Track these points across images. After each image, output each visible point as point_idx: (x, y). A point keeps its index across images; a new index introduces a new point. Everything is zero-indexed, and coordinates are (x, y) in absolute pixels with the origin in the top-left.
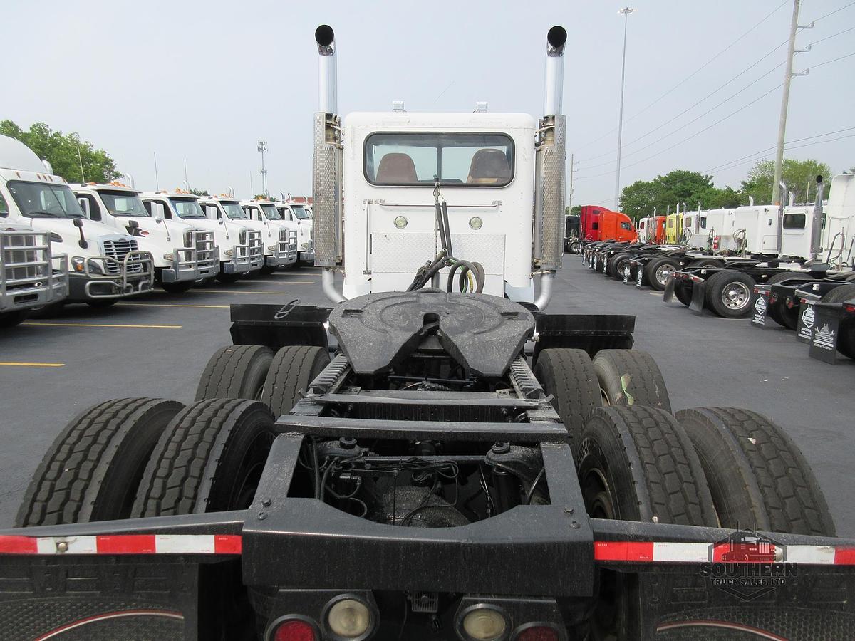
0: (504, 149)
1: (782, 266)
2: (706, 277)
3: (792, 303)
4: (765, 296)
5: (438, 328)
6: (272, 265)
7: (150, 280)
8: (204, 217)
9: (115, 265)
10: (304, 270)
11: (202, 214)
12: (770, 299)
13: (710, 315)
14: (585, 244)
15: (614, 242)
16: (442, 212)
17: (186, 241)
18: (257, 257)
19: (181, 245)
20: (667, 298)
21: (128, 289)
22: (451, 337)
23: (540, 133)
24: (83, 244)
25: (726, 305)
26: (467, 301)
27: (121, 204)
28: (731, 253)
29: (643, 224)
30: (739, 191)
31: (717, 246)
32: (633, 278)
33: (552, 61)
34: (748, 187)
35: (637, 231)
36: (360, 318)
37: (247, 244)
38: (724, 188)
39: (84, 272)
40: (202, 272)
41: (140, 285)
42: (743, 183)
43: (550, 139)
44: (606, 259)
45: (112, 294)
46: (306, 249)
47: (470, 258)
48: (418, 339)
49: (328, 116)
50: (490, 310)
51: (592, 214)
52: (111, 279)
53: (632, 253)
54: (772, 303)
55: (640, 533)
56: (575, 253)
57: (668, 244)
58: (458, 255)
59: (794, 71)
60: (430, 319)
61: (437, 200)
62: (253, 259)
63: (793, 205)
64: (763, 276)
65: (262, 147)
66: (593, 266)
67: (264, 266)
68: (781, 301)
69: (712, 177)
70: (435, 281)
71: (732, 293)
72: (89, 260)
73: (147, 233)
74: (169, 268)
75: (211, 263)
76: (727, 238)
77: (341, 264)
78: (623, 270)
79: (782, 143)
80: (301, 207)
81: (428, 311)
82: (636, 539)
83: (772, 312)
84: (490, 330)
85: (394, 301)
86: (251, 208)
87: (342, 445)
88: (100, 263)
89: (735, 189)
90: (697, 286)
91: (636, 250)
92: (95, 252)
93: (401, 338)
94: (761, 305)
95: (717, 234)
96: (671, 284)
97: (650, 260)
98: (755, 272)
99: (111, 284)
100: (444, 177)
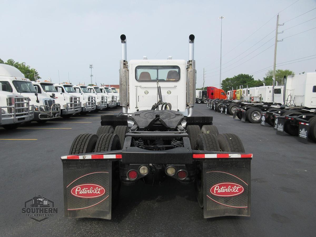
0: (177, 70)
1: (272, 106)
2: (246, 110)
3: (272, 118)
4: (264, 115)
5: (159, 118)
6: (99, 108)
7: (59, 113)
8: (75, 92)
9: (48, 108)
10: (109, 111)
11: (74, 91)
12: (266, 116)
13: (248, 122)
14: (209, 100)
15: (218, 99)
16: (159, 89)
17: (71, 100)
18: (94, 106)
19: (69, 101)
20: (234, 118)
21: (52, 117)
22: (163, 120)
23: (188, 65)
24: (38, 101)
25: (253, 119)
26: (167, 112)
27: (47, 88)
28: (257, 102)
29: (228, 93)
30: (263, 81)
31: (253, 100)
32: (224, 111)
33: (191, 44)
34: (266, 79)
35: (227, 95)
36: (139, 116)
37: (91, 101)
38: (257, 80)
39: (38, 111)
40: (76, 111)
41: (56, 115)
42: (264, 78)
43: (191, 67)
44: (215, 105)
45: (47, 118)
46: (110, 103)
47: (167, 102)
48: (154, 121)
49: (124, 61)
50: (172, 114)
51: (211, 90)
52: (47, 113)
53: (224, 103)
54: (267, 117)
55: (202, 152)
56: (205, 103)
57: (237, 100)
58: (164, 101)
59: (278, 40)
60: (157, 116)
61: (158, 86)
62: (92, 106)
63: (277, 86)
64: (265, 109)
65: (91, 67)
66: (210, 107)
67: (96, 109)
68: (269, 117)
69: (253, 76)
70: (157, 109)
71: (255, 115)
72: (40, 107)
73: (57, 98)
74: (65, 109)
75: (79, 108)
76: (256, 97)
77: (128, 105)
78: (221, 109)
79: (275, 64)
80: (108, 88)
81: (157, 114)
82: (201, 153)
83: (267, 121)
84: (172, 118)
85: (148, 112)
86: (91, 89)
87: (139, 141)
88: (43, 108)
89: (261, 80)
90: (244, 113)
91: (225, 102)
92: (41, 104)
93: (150, 120)
94: (263, 118)
95: (252, 96)
96: (236, 112)
97: (229, 105)
98: (262, 108)
99: (47, 115)
100: (159, 79)
